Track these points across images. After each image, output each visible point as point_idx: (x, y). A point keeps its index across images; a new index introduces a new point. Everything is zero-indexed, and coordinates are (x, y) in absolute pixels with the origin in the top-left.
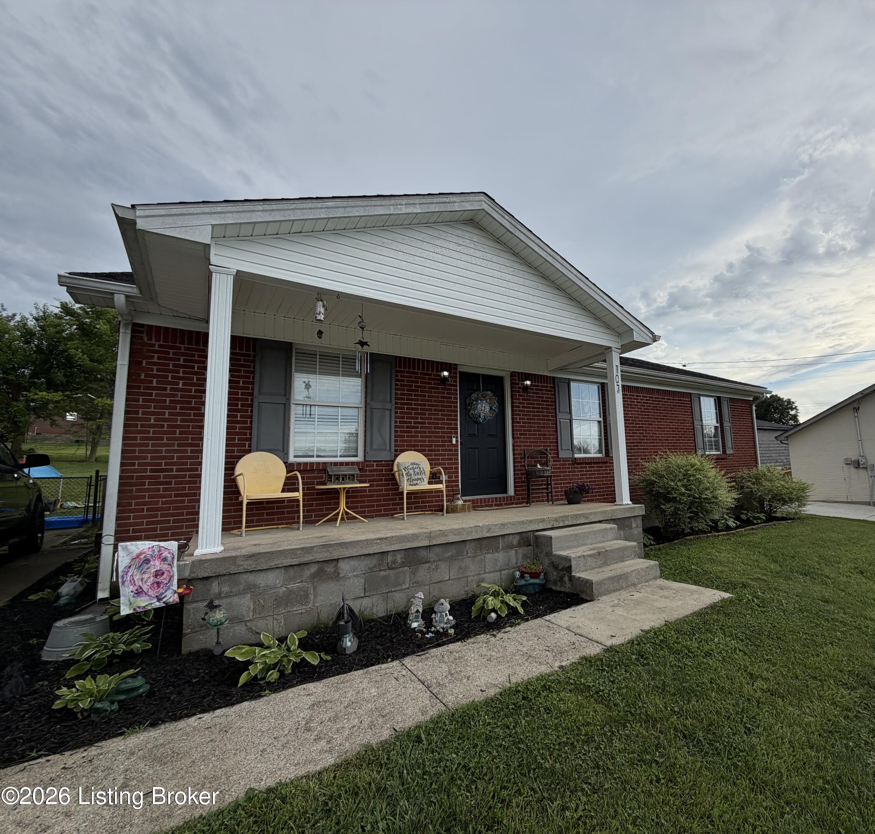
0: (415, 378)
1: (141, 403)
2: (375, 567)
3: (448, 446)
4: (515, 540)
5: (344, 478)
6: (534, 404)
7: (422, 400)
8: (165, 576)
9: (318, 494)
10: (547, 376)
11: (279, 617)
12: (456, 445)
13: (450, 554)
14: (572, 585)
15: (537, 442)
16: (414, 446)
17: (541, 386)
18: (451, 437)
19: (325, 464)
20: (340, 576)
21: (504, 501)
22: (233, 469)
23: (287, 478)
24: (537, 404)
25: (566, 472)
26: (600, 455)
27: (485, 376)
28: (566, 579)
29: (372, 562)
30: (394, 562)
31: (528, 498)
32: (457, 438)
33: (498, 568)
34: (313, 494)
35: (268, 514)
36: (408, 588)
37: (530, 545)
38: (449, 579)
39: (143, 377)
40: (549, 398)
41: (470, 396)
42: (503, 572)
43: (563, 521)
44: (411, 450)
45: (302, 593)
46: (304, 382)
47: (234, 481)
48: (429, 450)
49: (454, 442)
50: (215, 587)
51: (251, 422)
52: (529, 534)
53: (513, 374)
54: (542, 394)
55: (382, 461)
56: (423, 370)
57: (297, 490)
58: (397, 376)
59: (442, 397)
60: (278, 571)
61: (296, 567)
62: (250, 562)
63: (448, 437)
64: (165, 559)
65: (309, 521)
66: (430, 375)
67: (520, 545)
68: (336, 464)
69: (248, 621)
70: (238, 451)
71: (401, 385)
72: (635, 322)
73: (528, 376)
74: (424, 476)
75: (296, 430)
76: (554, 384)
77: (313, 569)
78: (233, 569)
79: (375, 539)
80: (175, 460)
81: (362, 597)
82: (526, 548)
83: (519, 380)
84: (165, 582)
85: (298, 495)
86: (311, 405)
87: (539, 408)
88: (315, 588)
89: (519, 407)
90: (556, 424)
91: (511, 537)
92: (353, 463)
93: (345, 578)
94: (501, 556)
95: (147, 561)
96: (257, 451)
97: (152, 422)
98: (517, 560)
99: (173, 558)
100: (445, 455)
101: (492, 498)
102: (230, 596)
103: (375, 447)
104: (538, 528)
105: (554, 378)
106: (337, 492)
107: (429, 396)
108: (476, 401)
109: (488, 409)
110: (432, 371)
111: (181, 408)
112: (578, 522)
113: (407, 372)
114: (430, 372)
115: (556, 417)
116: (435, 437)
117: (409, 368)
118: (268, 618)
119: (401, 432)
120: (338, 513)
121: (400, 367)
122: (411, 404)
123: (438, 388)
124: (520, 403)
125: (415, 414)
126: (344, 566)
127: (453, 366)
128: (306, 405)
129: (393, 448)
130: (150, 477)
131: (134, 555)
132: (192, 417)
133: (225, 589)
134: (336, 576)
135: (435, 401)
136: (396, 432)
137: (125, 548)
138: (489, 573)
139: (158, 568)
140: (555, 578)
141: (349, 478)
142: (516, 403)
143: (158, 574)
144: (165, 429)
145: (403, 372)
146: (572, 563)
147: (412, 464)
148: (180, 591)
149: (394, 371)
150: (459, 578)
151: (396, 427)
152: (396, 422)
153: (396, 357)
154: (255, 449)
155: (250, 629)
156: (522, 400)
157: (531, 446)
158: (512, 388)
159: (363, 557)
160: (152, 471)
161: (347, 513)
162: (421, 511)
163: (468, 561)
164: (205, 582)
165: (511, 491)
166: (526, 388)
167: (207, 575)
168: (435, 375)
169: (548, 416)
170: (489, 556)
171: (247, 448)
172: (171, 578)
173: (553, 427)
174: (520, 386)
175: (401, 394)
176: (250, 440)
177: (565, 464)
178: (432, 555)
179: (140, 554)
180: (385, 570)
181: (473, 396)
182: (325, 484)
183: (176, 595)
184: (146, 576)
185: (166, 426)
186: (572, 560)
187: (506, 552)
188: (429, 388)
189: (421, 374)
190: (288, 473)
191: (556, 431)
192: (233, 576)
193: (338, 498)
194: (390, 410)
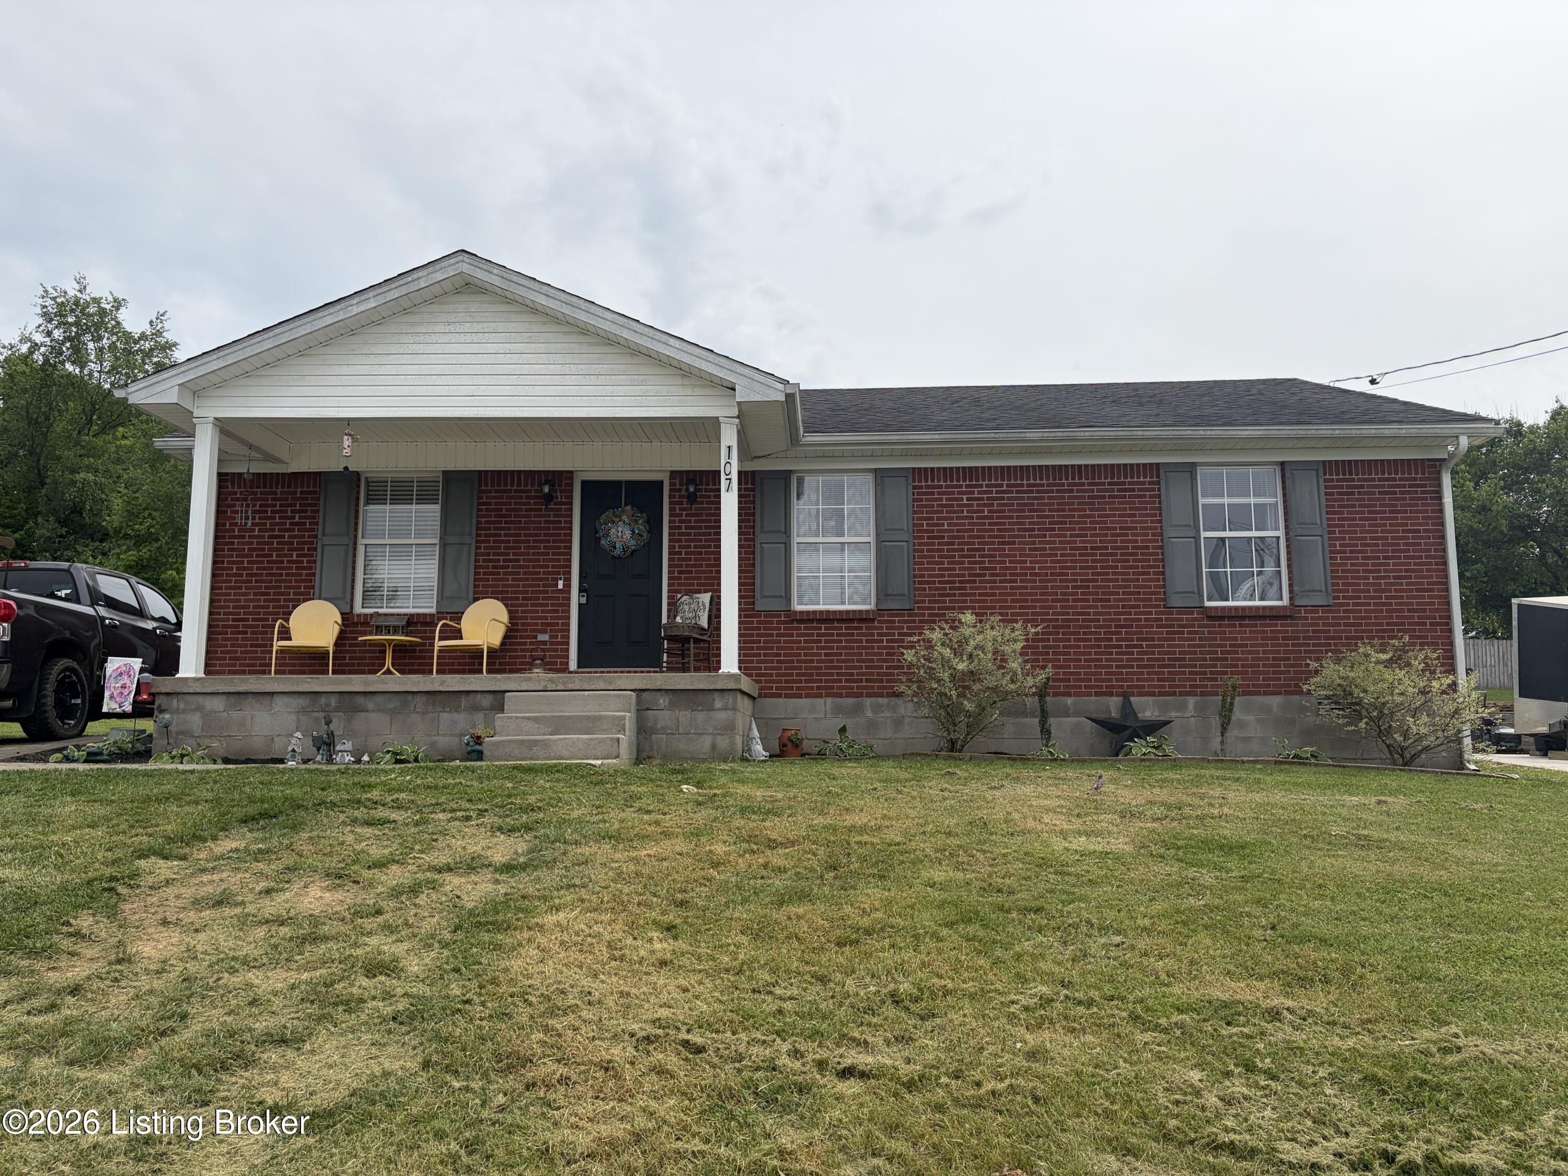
0: (507, 497)
3: (552, 592)
5: (390, 630)
6: (709, 521)
7: (515, 529)
12: (565, 591)
15: (712, 584)
16: (501, 592)
18: (557, 580)
24: (716, 521)
27: (631, 484)
32: (568, 581)
41: (600, 516)
44: (491, 597)
48: (524, 599)
49: (561, 587)
53: (673, 475)
55: (457, 613)
56: (519, 484)
58: (480, 498)
63: (553, 579)
66: (530, 491)
71: (487, 510)
73: (691, 476)
76: (753, 483)
83: (681, 485)
100: (546, 605)
103: (448, 594)
105: (754, 473)
107: (525, 522)
108: (608, 523)
110: (533, 486)
113: (496, 491)
114: (530, 487)
116: (533, 579)
117: (499, 485)
119: (485, 574)
121: (486, 485)
122: (500, 535)
123: (540, 510)
124: (681, 521)
125: (505, 548)
127: (565, 474)
129: (472, 596)
136: (477, 574)
141: (395, 630)
142: (675, 521)
145: (490, 491)
149: (476, 492)
151: (477, 567)
152: (477, 560)
153: (481, 471)
156: (687, 515)
158: (671, 497)
166: (692, 495)
168: (536, 491)
174: (683, 493)
175: (487, 522)
181: (604, 517)
188: (527, 510)
189: (516, 491)
194: (470, 544)
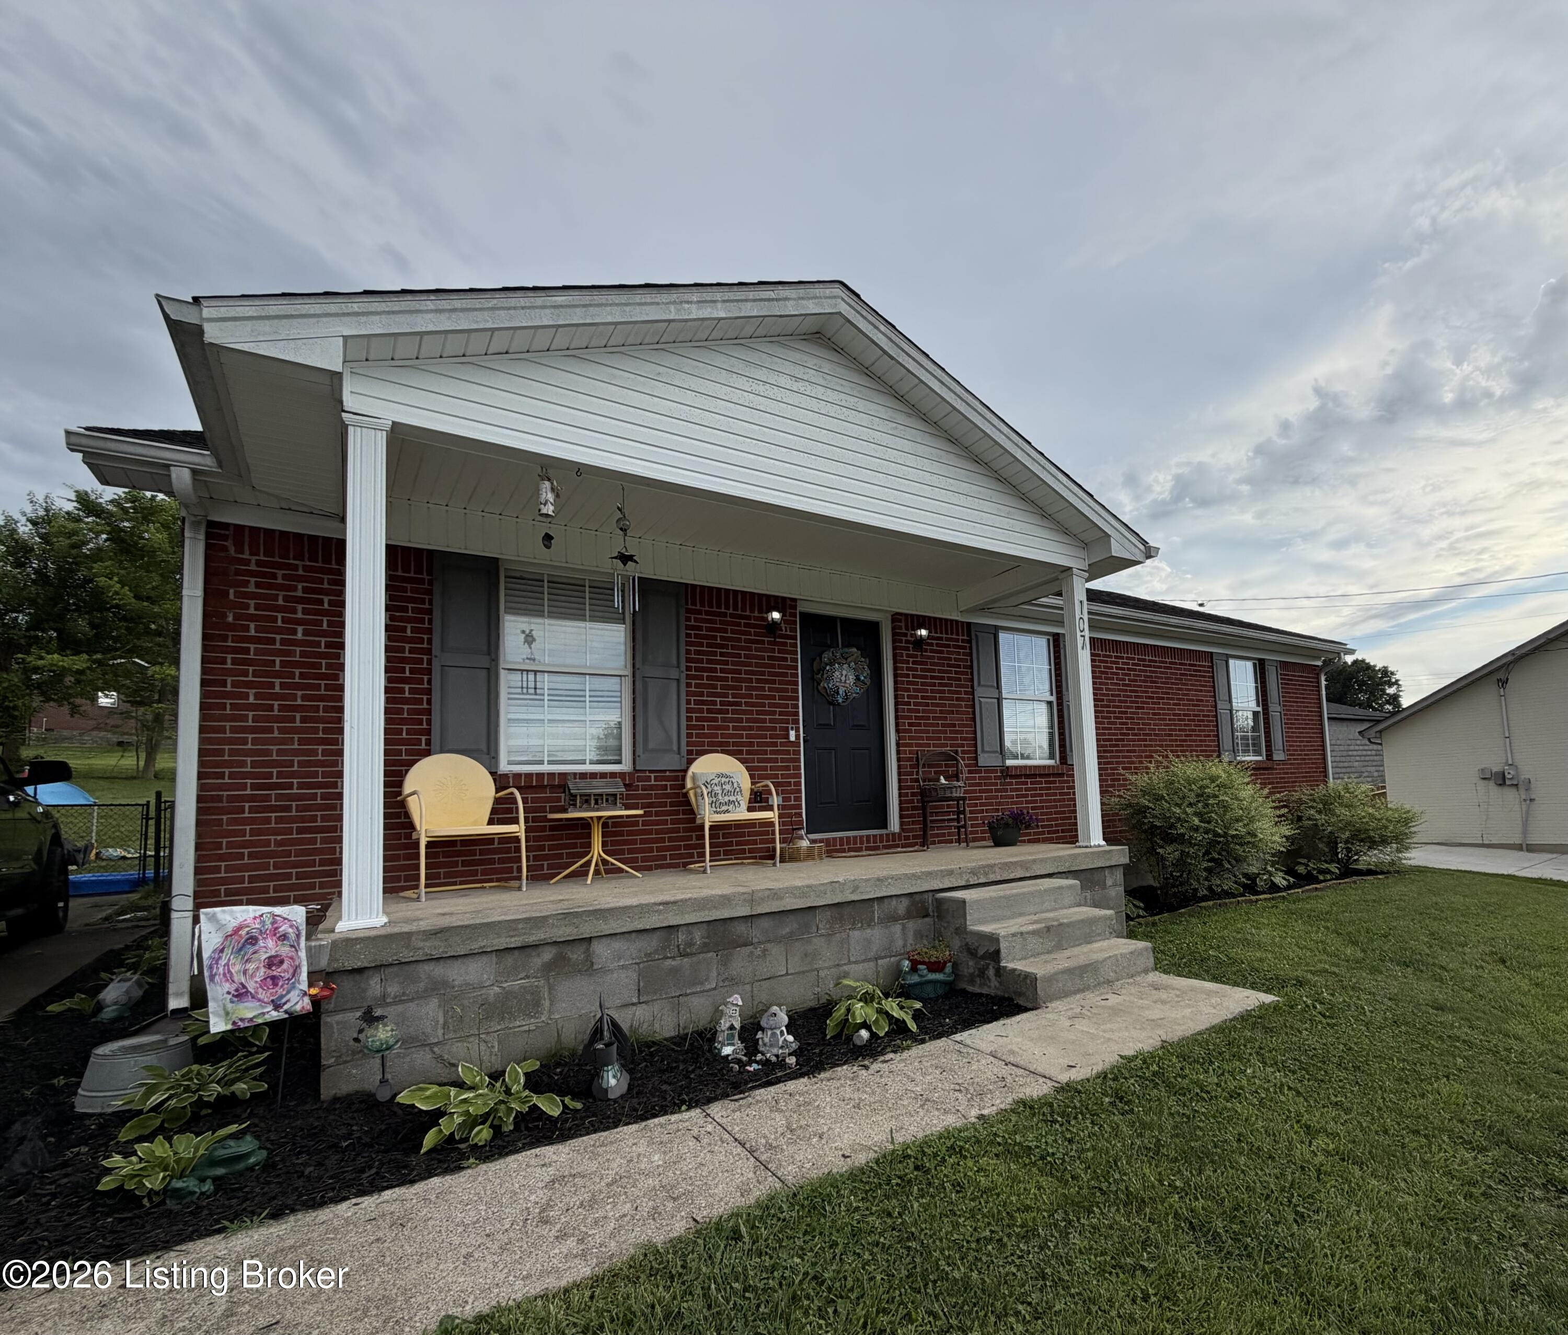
0: (721, 622)
1: (229, 666)
2: (656, 952)
3: (782, 744)
4: (902, 907)
5: (599, 800)
6: (934, 671)
7: (733, 663)
8: (285, 966)
9: (552, 828)
10: (957, 621)
11: (488, 1038)
12: (796, 744)
13: (788, 930)
14: (1000, 983)
15: (939, 738)
16: (721, 744)
17: (947, 639)
18: (787, 730)
19: (563, 775)
20: (595, 967)
21: (881, 841)
22: (400, 784)
23: (497, 801)
24: (940, 671)
25: (991, 791)
26: (1051, 762)
27: (845, 621)
28: (991, 972)
29: (650, 944)
30: (690, 944)
31: (924, 836)
32: (797, 730)
33: (871, 955)
34: (543, 829)
35: (464, 863)
36: (715, 989)
37: (927, 916)
38: (787, 974)
39: (230, 619)
40: (960, 660)
41: (820, 656)
42: (880, 962)
43: (986, 874)
44: (717, 752)
45: (528, 997)
46: (523, 632)
47: (403, 804)
48: (748, 753)
49: (792, 738)
50: (374, 986)
51: (429, 702)
52: (926, 896)
53: (896, 618)
54: (948, 652)
55: (665, 771)
56: (735, 609)
57: (515, 821)
58: (688, 619)
59: (770, 658)
60: (485, 958)
61: (516, 952)
62: (437, 943)
63: (782, 729)
64: (284, 937)
65: (539, 876)
66: (748, 618)
67: (909, 915)
68: (583, 775)
69: (436, 1044)
70: (408, 752)
71: (696, 636)
72: (1113, 522)
73: (922, 621)
74: (739, 798)
75: (511, 716)
76: (969, 635)
77: (548, 955)
78: (406, 955)
79: (655, 904)
80: (296, 768)
81: (633, 1004)
82: (920, 921)
83: (907, 629)
84: (287, 976)
85: (518, 829)
86: (535, 672)
87: (943, 678)
88: (551, 988)
89: (907, 676)
90: (973, 706)
91: (894, 902)
92: (613, 775)
93: (604, 971)
94: (876, 936)
95: (252, 940)
96: (442, 752)
97: (251, 700)
98: (905, 941)
99: (298, 936)
100: (776, 761)
101: (861, 837)
102: (402, 1002)
103: (651, 745)
104: (941, 886)
105: (969, 624)
106: (585, 825)
107: (746, 656)
108: (831, 664)
109: (851, 679)
110: (752, 611)
111: (302, 675)
112: (1012, 876)
113: (707, 613)
114: (748, 613)
115: (973, 694)
116: (759, 728)
117: (711, 606)
118: (471, 1039)
119: (698, 719)
120: (589, 862)
121: (694, 604)
122: (715, 670)
123: (763, 642)
124: (908, 669)
125: (722, 687)
126: (601, 951)
127: (789, 602)
128: (527, 671)
129: (684, 748)
130: (252, 798)
131: (229, 930)
132: (323, 692)
133: (393, 989)
134: (588, 968)
135: (757, 665)
136: (689, 719)
137: (213, 918)
138: (856, 962)
139: (273, 953)
140: (971, 970)
141: (607, 800)
142: (902, 669)
143: (273, 962)
144: (276, 713)
145: (700, 612)
146: (1003, 945)
147: (718, 776)
148: (313, 991)
149: (683, 611)
150: (804, 972)
151: (689, 710)
152: (688, 702)
153: (686, 585)
154: (438, 748)
155: (439, 1058)
156: (914, 663)
157: (928, 745)
158: (894, 641)
159: (634, 935)
160: (254, 787)
161: (605, 862)
162: (736, 859)
163: (819, 943)
164: (357, 977)
165: (894, 824)
166: (920, 641)
167: (359, 964)
168: (756, 619)
169: (959, 693)
170: (856, 934)
171: (423, 746)
172: (296, 970)
173: (968, 713)
174: (909, 638)
175: (698, 652)
176: (428, 732)
177: (990, 778)
178: (755, 932)
179: (239, 928)
180: (673, 958)
181: (826, 656)
182: (565, 810)
183: (307, 1000)
184: (251, 967)
185: (276, 707)
186: (1001, 940)
187: (887, 927)
188: (746, 641)
189: (732, 616)
190: (497, 791)
191: (974, 719)
192: (406, 967)
193: (589, 836)
194: (678, 680)
